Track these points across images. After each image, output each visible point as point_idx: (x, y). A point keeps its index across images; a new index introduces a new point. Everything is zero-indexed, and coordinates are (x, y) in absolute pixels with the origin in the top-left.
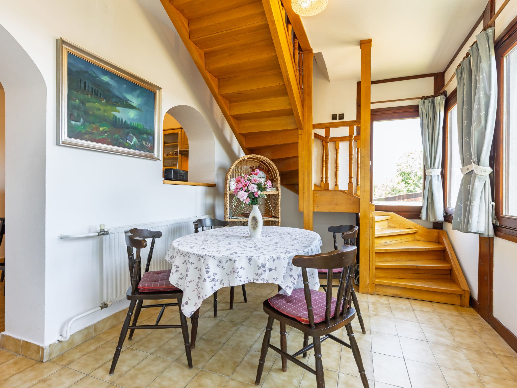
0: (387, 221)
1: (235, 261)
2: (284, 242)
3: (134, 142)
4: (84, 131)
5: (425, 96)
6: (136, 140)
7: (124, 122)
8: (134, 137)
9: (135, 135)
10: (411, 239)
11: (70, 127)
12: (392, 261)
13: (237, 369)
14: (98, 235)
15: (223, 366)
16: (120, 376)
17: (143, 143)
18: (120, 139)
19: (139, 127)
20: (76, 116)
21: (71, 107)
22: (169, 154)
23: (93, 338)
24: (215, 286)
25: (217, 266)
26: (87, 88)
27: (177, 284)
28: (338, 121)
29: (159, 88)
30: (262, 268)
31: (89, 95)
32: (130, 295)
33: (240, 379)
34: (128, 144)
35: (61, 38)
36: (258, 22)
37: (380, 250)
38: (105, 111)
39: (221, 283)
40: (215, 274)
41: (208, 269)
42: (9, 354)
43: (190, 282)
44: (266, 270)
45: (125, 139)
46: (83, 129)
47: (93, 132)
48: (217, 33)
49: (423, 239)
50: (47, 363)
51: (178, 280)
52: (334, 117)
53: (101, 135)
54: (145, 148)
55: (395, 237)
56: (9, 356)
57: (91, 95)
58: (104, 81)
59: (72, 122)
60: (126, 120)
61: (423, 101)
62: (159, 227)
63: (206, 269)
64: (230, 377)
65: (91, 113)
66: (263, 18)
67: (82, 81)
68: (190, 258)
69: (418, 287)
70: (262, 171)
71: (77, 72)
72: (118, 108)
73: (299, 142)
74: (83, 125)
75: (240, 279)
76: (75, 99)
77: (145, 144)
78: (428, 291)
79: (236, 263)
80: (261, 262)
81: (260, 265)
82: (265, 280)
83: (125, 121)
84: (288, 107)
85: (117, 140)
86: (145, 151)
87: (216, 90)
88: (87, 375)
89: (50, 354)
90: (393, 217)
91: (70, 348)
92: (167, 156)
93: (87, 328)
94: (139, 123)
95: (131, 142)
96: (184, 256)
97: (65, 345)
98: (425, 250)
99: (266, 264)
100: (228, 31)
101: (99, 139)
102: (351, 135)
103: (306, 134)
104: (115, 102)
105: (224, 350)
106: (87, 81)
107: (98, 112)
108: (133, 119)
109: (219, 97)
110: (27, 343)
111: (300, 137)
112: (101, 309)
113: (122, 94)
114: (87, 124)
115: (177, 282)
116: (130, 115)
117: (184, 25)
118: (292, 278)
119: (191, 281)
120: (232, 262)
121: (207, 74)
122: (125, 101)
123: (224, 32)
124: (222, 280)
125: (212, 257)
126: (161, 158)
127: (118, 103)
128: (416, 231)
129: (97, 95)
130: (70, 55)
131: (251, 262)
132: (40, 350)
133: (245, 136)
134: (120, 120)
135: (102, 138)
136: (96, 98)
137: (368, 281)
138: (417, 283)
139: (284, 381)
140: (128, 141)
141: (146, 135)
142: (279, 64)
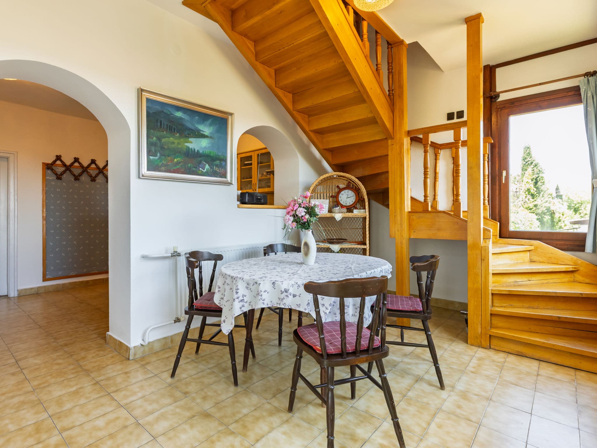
0: (528, 253)
1: (260, 284)
2: (330, 270)
3: (207, 170)
4: (160, 164)
5: (592, 71)
6: (209, 167)
7: (196, 151)
8: (206, 165)
9: (207, 162)
10: (566, 280)
11: (149, 161)
12: (522, 307)
13: (278, 396)
14: (172, 256)
15: (266, 391)
16: (178, 381)
17: (215, 169)
18: (193, 167)
19: (212, 154)
20: (154, 151)
21: (150, 144)
22: (263, 175)
23: (169, 348)
24: (244, 307)
25: (246, 288)
26: (162, 126)
27: (220, 303)
28: (455, 120)
29: (231, 114)
30: (284, 293)
31: (165, 132)
32: (187, 310)
33: (276, 404)
34: (201, 172)
35: (140, 87)
36: (317, 32)
37: (501, 291)
38: (178, 144)
39: (250, 305)
40: (244, 296)
41: (238, 290)
42: (110, 350)
43: (226, 302)
44: (289, 295)
45: (198, 167)
46: (160, 162)
47: (169, 164)
48: (279, 50)
49: (588, 281)
50: (132, 361)
51: (221, 300)
52: (450, 116)
53: (176, 166)
54: (217, 174)
55: (533, 275)
56: (110, 351)
57: (166, 131)
58: (178, 116)
59: (151, 157)
60: (199, 149)
61: (586, 79)
62: (233, 251)
63: (236, 290)
64: (268, 401)
65: (166, 147)
66: (321, 27)
67: (158, 121)
68: (227, 279)
69: (554, 345)
70: (351, 190)
71: (154, 113)
72: (190, 139)
73: (390, 154)
74: (160, 158)
75: (263, 302)
76: (152, 137)
77: (218, 169)
78: (571, 353)
79: (260, 286)
80: (284, 287)
81: (283, 290)
82: (287, 305)
83: (198, 151)
84: (370, 115)
85: (190, 169)
86: (218, 176)
87: (290, 107)
88: (156, 375)
89: (135, 355)
90: (538, 248)
91: (150, 353)
92: (261, 177)
93: (165, 338)
94: (211, 151)
95: (204, 170)
96: (224, 277)
97: (147, 349)
98: (581, 296)
99: (289, 290)
100: (290, 46)
101: (174, 170)
102: (457, 141)
103: (397, 144)
104: (188, 134)
105: (273, 377)
106: (162, 120)
107: (173, 146)
108: (205, 147)
109: (295, 113)
110: (121, 342)
111: (390, 148)
112: (175, 323)
113: (194, 125)
114: (163, 157)
115: (219, 302)
116: (202, 144)
117: (249, 49)
118: (325, 307)
119: (228, 301)
120: (258, 285)
121: (278, 92)
122: (197, 132)
123: (286, 48)
124: (251, 302)
125: (241, 279)
126: (235, 182)
127: (191, 135)
128: (575, 268)
129: (171, 131)
130: (148, 100)
131: (275, 286)
132: (128, 349)
133: (331, 151)
134: (193, 150)
135: (176, 168)
136: (171, 133)
137: (479, 331)
138: (554, 340)
139: (319, 415)
140: (200, 169)
141: (218, 161)
142: (348, 70)
